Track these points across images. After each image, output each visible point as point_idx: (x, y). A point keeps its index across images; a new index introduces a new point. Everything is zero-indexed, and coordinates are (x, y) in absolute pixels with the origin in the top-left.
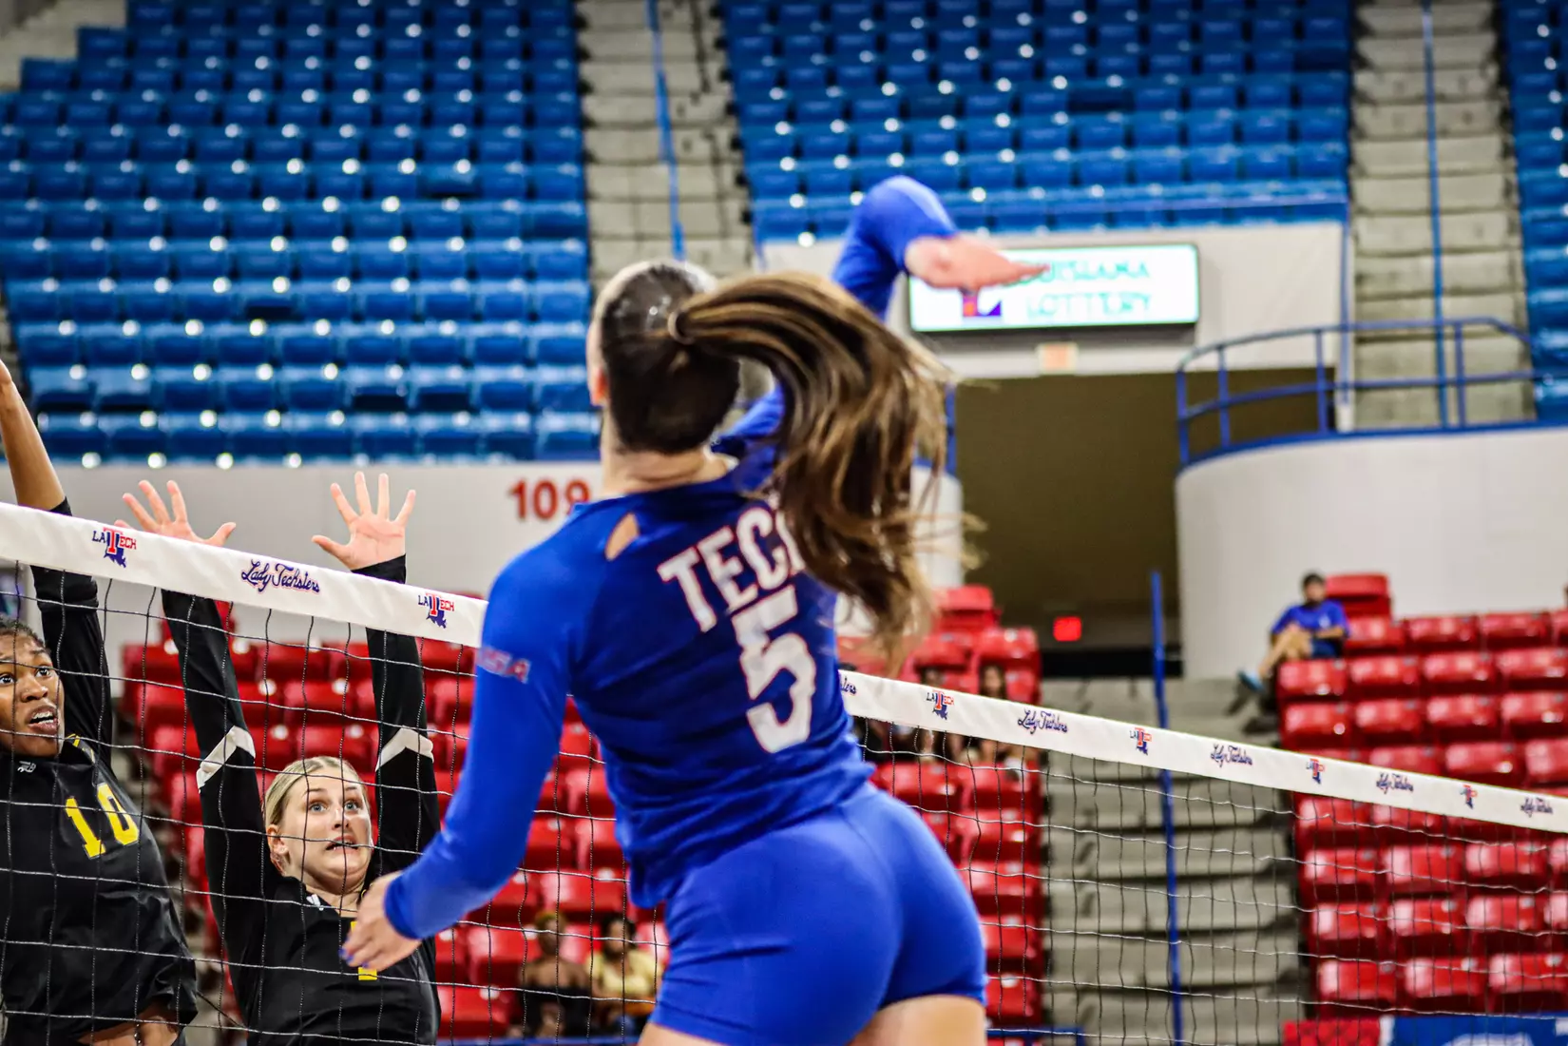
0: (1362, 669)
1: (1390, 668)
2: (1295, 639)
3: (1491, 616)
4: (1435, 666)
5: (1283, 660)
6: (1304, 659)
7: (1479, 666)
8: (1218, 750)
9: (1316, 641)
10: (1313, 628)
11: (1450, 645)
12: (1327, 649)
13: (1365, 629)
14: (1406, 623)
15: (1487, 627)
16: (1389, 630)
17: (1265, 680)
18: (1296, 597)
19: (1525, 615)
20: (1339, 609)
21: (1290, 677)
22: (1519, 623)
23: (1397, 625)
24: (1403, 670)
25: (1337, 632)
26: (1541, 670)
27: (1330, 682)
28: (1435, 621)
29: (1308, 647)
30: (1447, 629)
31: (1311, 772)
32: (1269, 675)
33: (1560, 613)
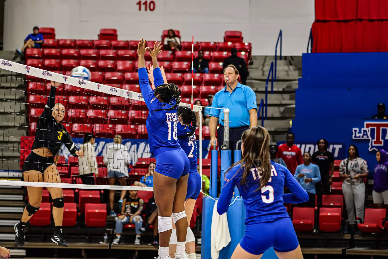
0: (46, 51)
1: (53, 51)
2: (31, 43)
3: (79, 40)
4: (65, 51)
5: (27, 47)
6: (32, 47)
7: (76, 53)
8: (4, 62)
9: (35, 43)
10: (35, 40)
11: (69, 47)
12: (39, 46)
13: (48, 41)
14: (58, 40)
15: (78, 43)
16: (54, 42)
17: (22, 52)
18: (32, 32)
19: (88, 41)
20: (42, 36)
21: (29, 52)
22: (86, 42)
23: (56, 41)
24: (57, 52)
25: (41, 41)
26: (91, 54)
27: (38, 54)
28: (65, 40)
29: (33, 45)
30: (68, 42)
31: (26, 69)
32: (23, 51)
33: (96, 40)
